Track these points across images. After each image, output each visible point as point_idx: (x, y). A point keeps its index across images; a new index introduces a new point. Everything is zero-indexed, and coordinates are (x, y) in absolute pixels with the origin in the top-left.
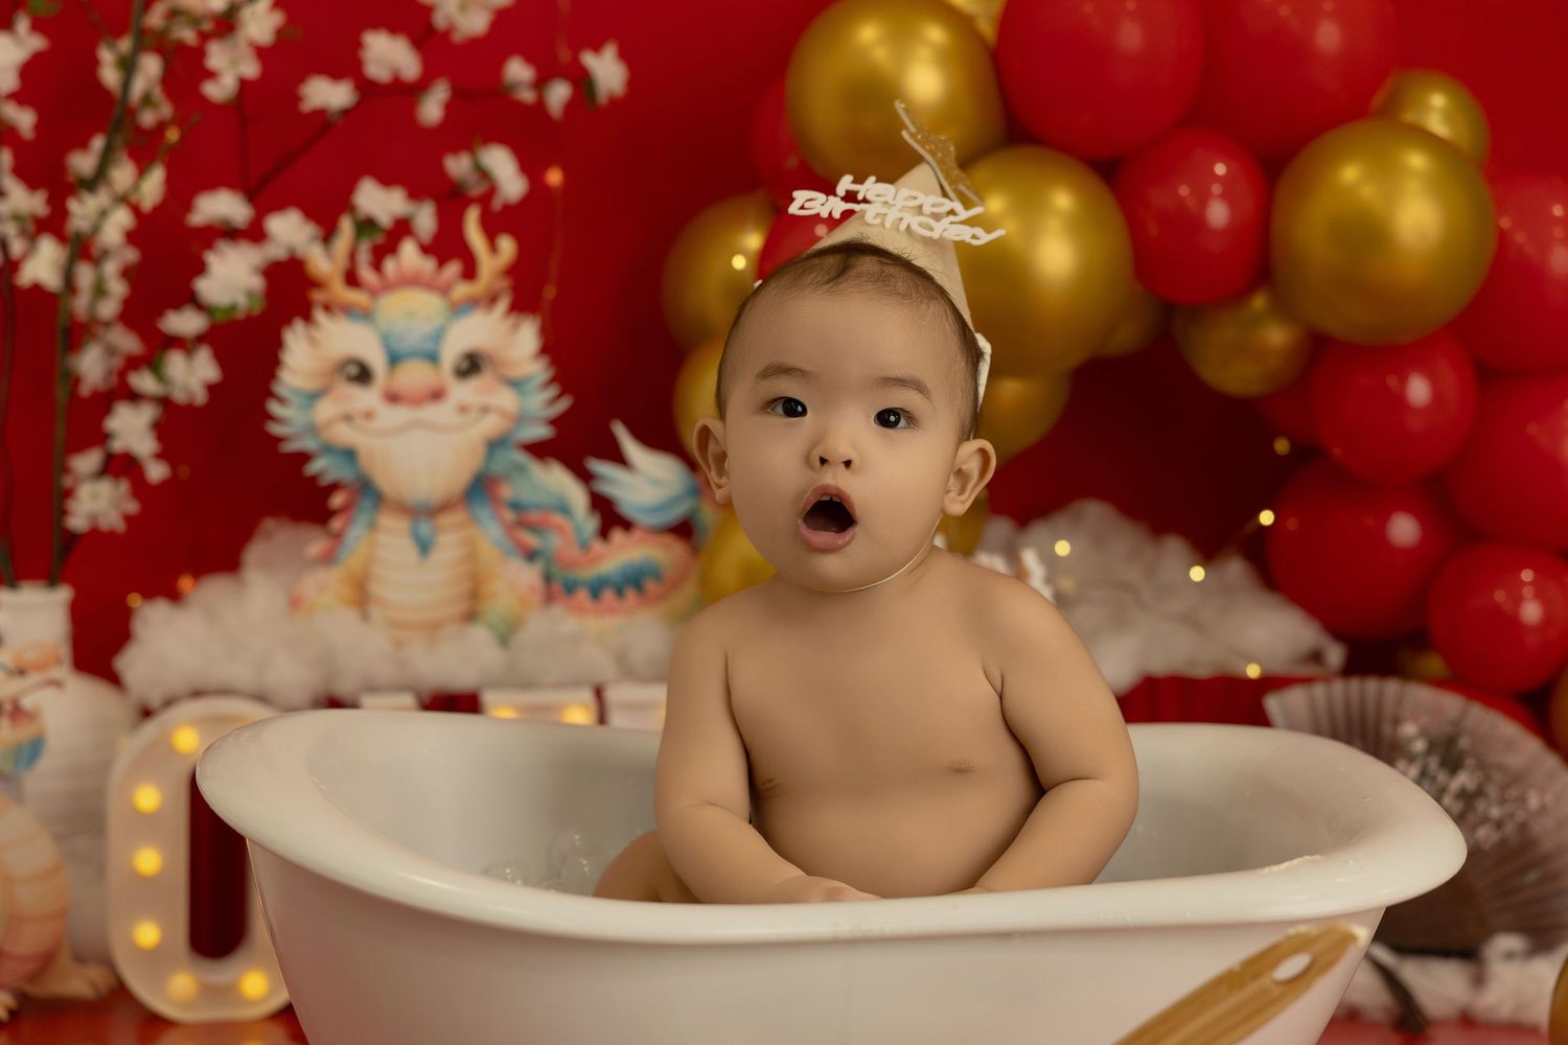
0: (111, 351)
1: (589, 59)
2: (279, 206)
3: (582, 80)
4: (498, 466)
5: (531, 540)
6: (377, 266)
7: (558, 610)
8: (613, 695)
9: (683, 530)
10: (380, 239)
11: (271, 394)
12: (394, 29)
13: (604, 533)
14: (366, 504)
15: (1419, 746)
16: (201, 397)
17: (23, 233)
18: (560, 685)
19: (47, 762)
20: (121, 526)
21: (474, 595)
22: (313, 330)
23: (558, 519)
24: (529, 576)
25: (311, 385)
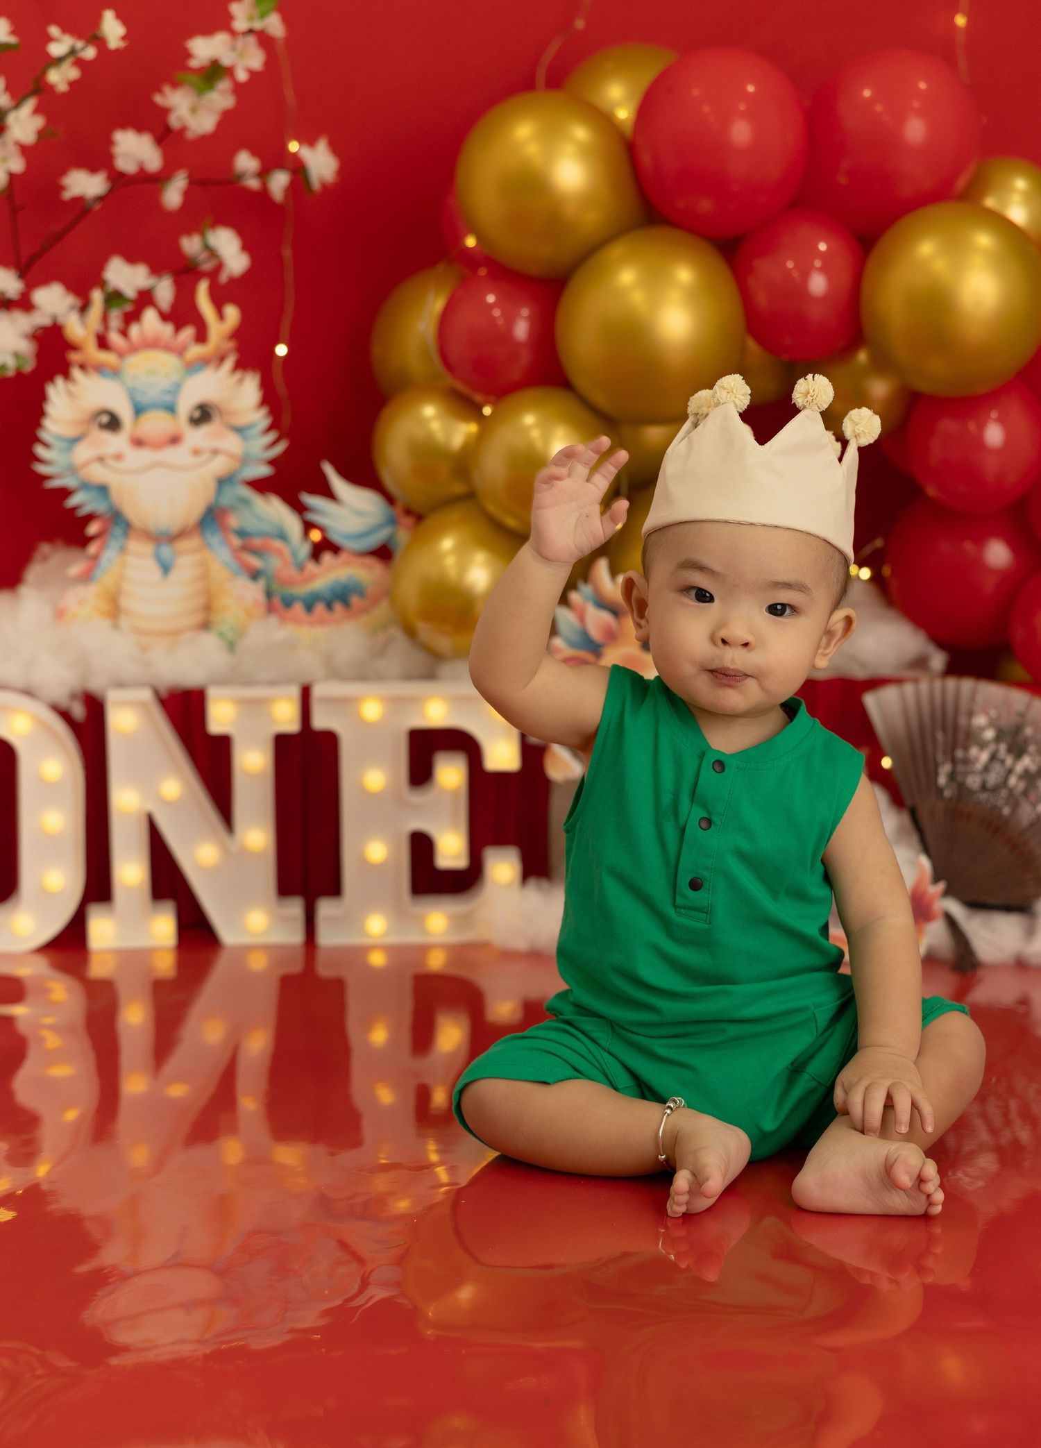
1: (304, 152)
2: (45, 281)
3: (298, 169)
4: (226, 500)
5: (255, 562)
6: (124, 333)
8: (318, 691)
9: (383, 553)
10: (129, 308)
11: (37, 440)
12: (140, 128)
14: (117, 531)
15: (989, 734)
18: (273, 683)
21: (208, 608)
22: (71, 386)
23: (277, 544)
24: (253, 592)
25: (71, 432)
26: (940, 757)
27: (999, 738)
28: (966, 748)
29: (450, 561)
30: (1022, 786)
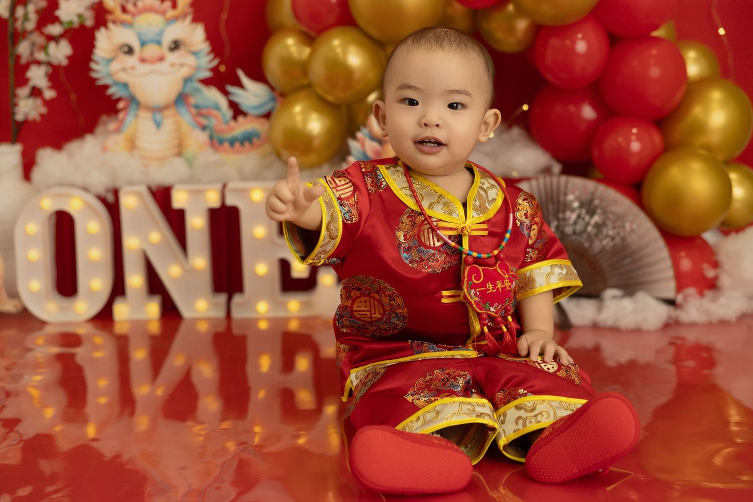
0: (32, 43)
4: (188, 89)
5: (203, 121)
9: (267, 116)
13: (235, 117)
14: (133, 106)
15: (576, 205)
16: (65, 62)
18: (208, 182)
20: (38, 119)
21: (180, 145)
22: (108, 32)
23: (215, 112)
24: (203, 137)
25: (108, 56)
26: (551, 218)
27: (581, 206)
28: (564, 212)
29: (299, 119)
30: (594, 231)
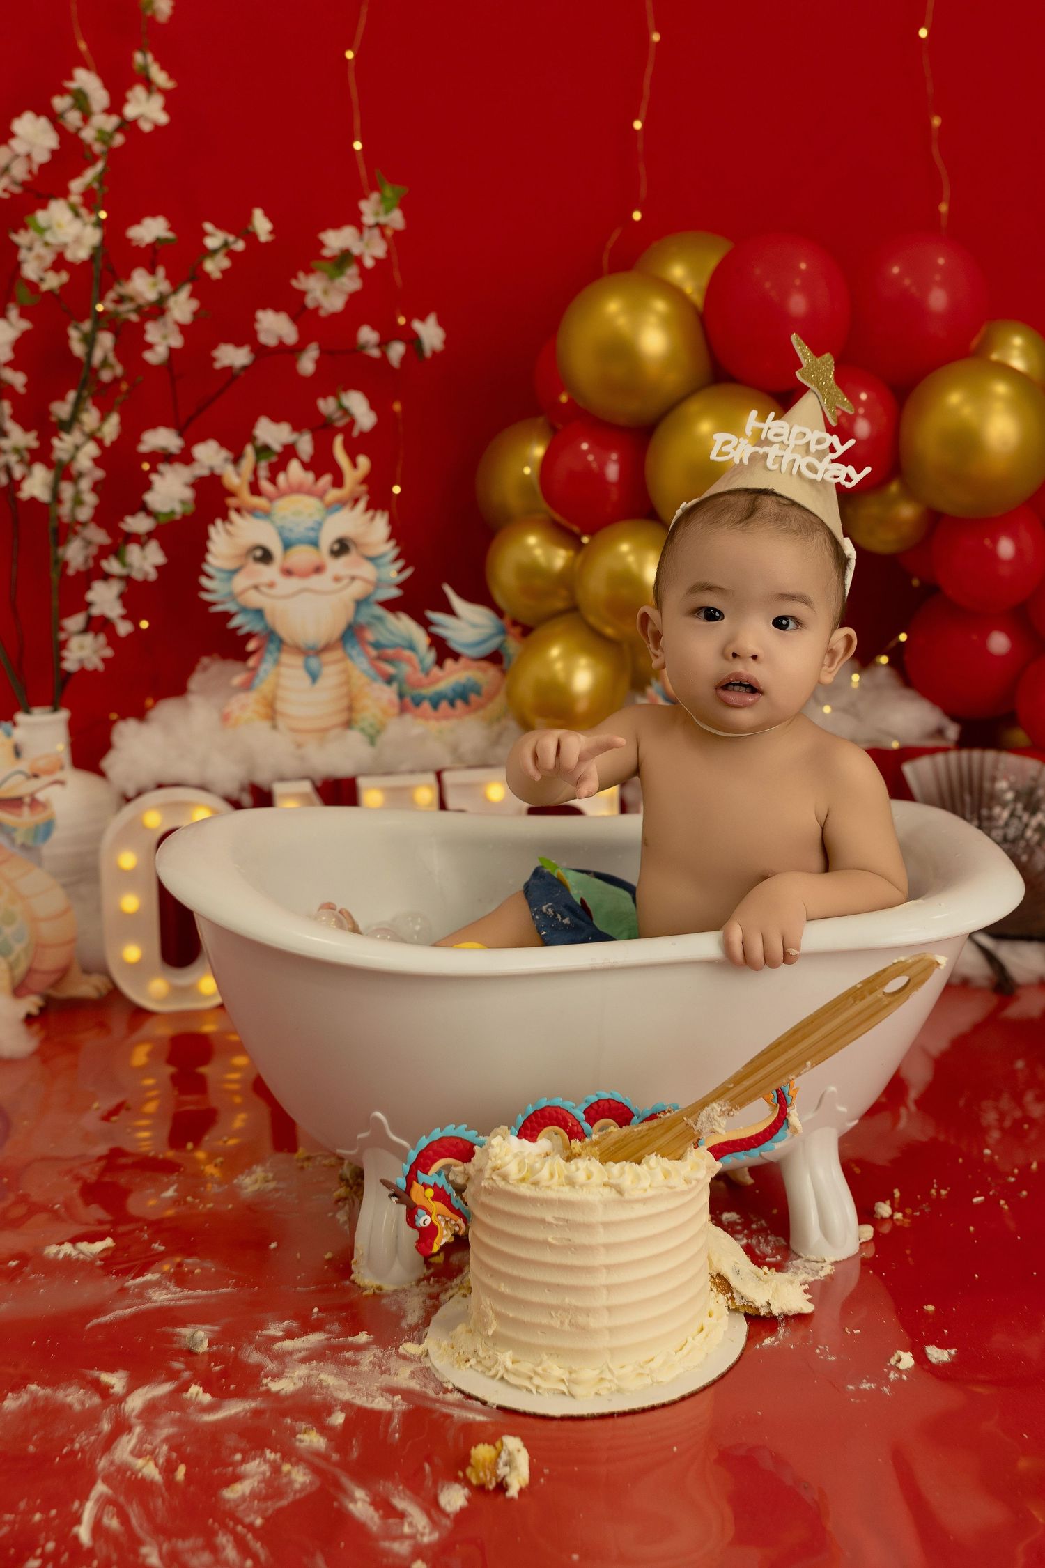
0: (88, 543)
1: (417, 325)
2: (202, 439)
3: (413, 341)
4: (363, 619)
5: (389, 669)
6: (273, 480)
7: (408, 718)
8: (447, 777)
9: (495, 658)
10: (274, 459)
12: (277, 309)
13: (440, 662)
14: (272, 647)
15: (1010, 796)
16: (153, 575)
17: (21, 461)
18: (412, 772)
19: (56, 835)
20: (101, 667)
21: (350, 709)
22: (229, 527)
23: (407, 653)
24: (388, 694)
25: (229, 565)
27: (1017, 798)
28: (990, 808)
29: (559, 666)
30: (1036, 837)
